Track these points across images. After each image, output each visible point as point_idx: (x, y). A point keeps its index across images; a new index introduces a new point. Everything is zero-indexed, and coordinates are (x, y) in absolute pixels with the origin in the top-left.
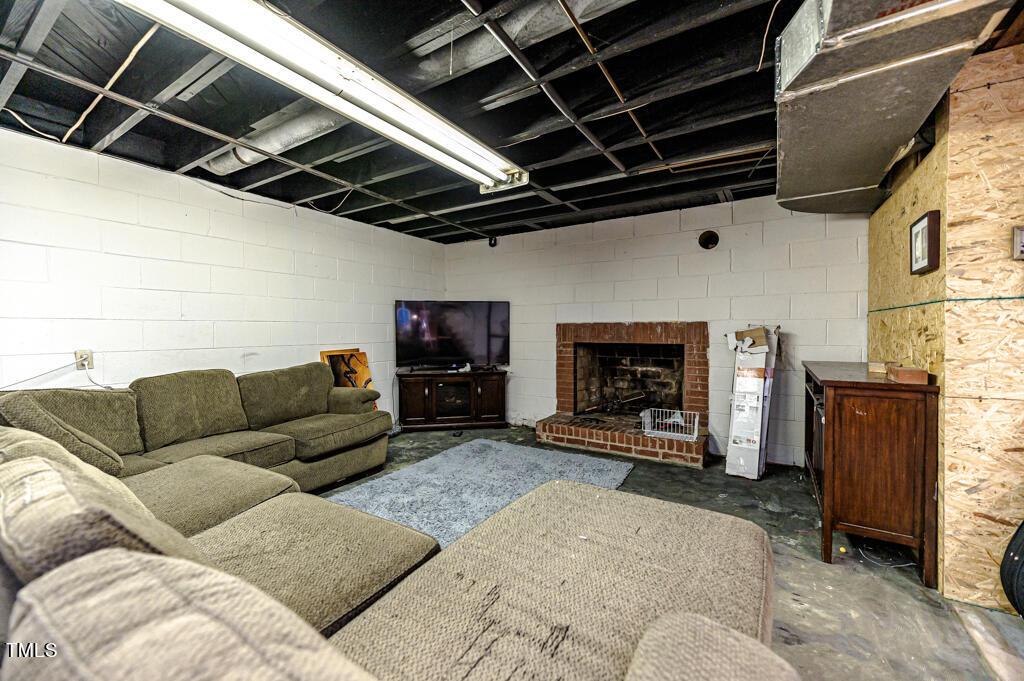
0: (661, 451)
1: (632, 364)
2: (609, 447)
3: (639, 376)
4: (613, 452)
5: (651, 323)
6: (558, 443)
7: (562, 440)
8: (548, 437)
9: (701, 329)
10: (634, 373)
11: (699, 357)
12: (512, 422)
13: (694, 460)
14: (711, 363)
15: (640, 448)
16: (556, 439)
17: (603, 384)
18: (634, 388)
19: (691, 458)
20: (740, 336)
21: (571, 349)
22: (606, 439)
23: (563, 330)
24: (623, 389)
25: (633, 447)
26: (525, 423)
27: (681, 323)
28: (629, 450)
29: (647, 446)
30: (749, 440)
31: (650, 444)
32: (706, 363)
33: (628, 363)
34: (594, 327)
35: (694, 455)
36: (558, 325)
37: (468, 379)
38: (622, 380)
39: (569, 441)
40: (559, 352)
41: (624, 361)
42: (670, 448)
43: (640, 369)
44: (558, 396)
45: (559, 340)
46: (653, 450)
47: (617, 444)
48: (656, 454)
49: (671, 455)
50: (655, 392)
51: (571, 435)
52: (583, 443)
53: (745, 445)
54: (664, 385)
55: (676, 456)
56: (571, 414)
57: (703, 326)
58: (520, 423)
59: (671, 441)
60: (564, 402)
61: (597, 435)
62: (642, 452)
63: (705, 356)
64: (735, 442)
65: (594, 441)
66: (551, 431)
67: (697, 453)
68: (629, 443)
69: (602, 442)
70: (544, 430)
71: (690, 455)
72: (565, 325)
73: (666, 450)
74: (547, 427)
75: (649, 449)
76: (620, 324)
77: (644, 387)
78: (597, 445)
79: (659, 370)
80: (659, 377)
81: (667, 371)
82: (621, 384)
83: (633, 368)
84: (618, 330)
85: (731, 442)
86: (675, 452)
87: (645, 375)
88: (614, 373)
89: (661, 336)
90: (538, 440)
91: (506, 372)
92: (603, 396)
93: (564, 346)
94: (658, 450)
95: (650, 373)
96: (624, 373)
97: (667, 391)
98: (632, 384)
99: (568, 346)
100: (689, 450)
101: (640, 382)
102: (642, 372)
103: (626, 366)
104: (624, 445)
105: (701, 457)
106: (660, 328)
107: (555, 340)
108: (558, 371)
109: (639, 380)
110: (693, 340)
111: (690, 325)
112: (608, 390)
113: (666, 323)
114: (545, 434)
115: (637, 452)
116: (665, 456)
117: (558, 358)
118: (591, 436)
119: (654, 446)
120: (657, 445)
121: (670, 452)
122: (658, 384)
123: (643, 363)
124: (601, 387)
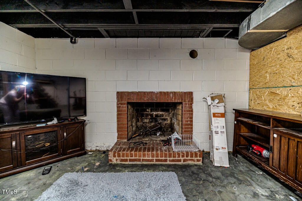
0: (182, 159)
1: (151, 112)
2: (155, 161)
3: (154, 116)
4: (157, 163)
5: (168, 92)
6: (124, 163)
7: (126, 160)
8: (117, 160)
9: (190, 95)
10: (152, 115)
11: (189, 108)
12: (89, 149)
13: (198, 161)
14: (194, 111)
15: (171, 159)
16: (122, 160)
17: (138, 121)
18: (151, 122)
19: (197, 160)
20: (213, 99)
21: (125, 106)
22: (153, 156)
23: (120, 95)
24: (146, 123)
25: (168, 158)
26: (98, 148)
27: (181, 92)
28: (166, 161)
29: (175, 157)
30: (223, 148)
31: (177, 156)
32: (192, 111)
33: (150, 111)
34: (138, 93)
35: (198, 158)
36: (118, 93)
37: (56, 129)
38: (146, 118)
39: (130, 160)
40: (118, 107)
41: (148, 110)
42: (187, 156)
43: (155, 113)
44: (118, 131)
45: (118, 101)
46: (178, 158)
47: (159, 158)
48: (180, 161)
49: (187, 160)
50: (161, 123)
51: (132, 157)
52: (139, 160)
53: (221, 150)
54: (165, 120)
55: (190, 160)
56: (126, 140)
57: (191, 94)
58: (94, 149)
59: (187, 153)
60: (122, 135)
61: (148, 155)
62: (173, 161)
63: (191, 107)
64: (217, 149)
65: (146, 158)
66: (119, 156)
67: (200, 157)
68: (165, 157)
69: (151, 158)
70: (114, 156)
71: (196, 158)
72: (122, 92)
73: (185, 158)
74: (116, 154)
75: (177, 158)
76: (153, 92)
77: (156, 121)
78: (148, 160)
79: (163, 113)
80: (163, 116)
81: (167, 114)
82: (146, 121)
83: (152, 113)
84: (151, 95)
85: (215, 150)
86: (189, 158)
87: (157, 116)
88: (142, 115)
89: (172, 98)
90: (110, 162)
91: (85, 121)
92: (137, 127)
93: (121, 104)
94: (181, 158)
95: (159, 115)
96: (147, 115)
97: (166, 122)
98: (151, 120)
99: (124, 104)
100: (196, 156)
101: (154, 119)
102: (156, 114)
103: (148, 112)
104: (163, 158)
105: (201, 158)
106: (172, 94)
107: (116, 100)
108: (118, 118)
109: (154, 118)
110: (187, 101)
111: (185, 93)
112: (139, 124)
113: (175, 92)
114: (115, 158)
115: (170, 161)
116: (184, 161)
117: (118, 111)
118: (144, 156)
119: (179, 157)
120: (181, 156)
121: (187, 158)
122: (162, 119)
123: (156, 110)
124: (136, 122)
